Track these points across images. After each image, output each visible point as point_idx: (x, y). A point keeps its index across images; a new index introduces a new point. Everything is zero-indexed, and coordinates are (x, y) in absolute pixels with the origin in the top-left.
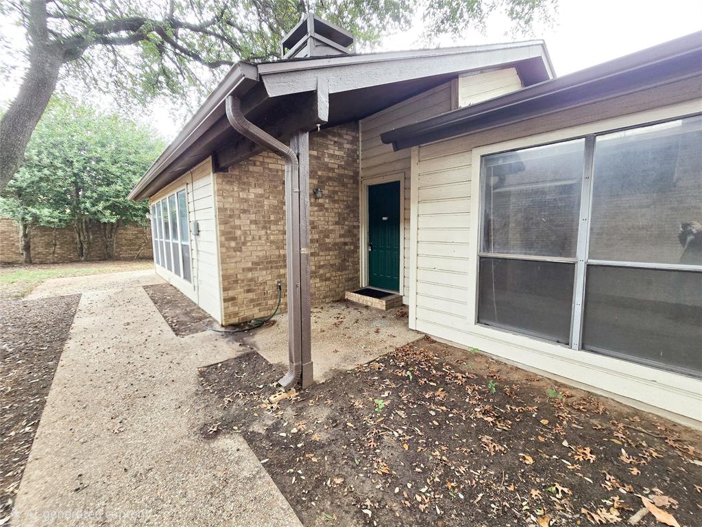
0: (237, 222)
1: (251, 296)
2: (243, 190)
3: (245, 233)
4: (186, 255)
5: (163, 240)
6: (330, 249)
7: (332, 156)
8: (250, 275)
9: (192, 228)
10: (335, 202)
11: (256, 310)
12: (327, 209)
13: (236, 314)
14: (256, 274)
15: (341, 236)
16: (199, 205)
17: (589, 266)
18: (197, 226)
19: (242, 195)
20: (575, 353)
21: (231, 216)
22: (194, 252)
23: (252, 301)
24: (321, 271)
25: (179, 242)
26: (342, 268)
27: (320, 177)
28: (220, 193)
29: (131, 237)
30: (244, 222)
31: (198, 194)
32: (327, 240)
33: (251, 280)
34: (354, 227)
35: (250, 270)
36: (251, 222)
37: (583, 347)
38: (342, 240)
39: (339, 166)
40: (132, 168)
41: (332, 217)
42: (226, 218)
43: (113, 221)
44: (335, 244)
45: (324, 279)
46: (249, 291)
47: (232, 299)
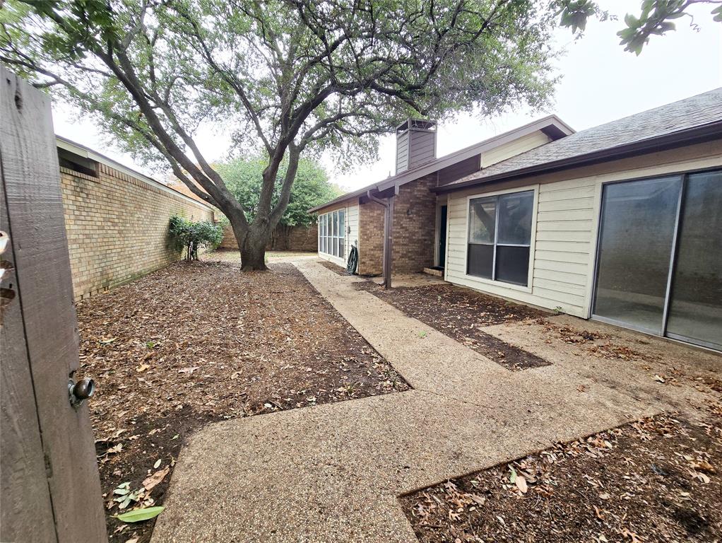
0: (368, 227)
1: (372, 262)
2: (371, 212)
3: (371, 232)
4: (342, 244)
5: (327, 236)
6: (415, 243)
7: (419, 191)
8: (372, 252)
9: (347, 229)
10: (419, 216)
11: (374, 270)
12: (414, 220)
13: (365, 271)
14: (375, 252)
15: (422, 235)
16: (351, 219)
17: (497, 246)
18: (349, 228)
19: (371, 214)
20: (493, 282)
21: (366, 224)
22: (347, 242)
23: (372, 265)
24: (410, 255)
25: (338, 237)
26: (422, 254)
27: (411, 203)
28: (361, 214)
29: (298, 236)
30: (371, 227)
31: (351, 213)
32: (414, 238)
33: (373, 255)
34: (432, 231)
35: (372, 250)
36: (375, 227)
37: (496, 279)
38: (423, 238)
39: (424, 196)
40: (306, 190)
41: (417, 224)
42: (363, 225)
43: (294, 225)
44: (419, 240)
45: (410, 258)
46: (371, 260)
47: (364, 263)
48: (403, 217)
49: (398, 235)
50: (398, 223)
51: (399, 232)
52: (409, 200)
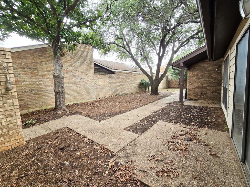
0: (192, 79)
1: (194, 94)
2: (194, 72)
3: (193, 81)
8: (194, 90)
11: (195, 98)
13: (190, 97)
14: (196, 90)
21: (190, 78)
23: (194, 95)
35: (194, 89)
36: (195, 79)
46: (193, 93)
47: (189, 94)
48: (213, 73)
49: (209, 82)
50: (210, 76)
51: (210, 81)
52: (218, 64)
